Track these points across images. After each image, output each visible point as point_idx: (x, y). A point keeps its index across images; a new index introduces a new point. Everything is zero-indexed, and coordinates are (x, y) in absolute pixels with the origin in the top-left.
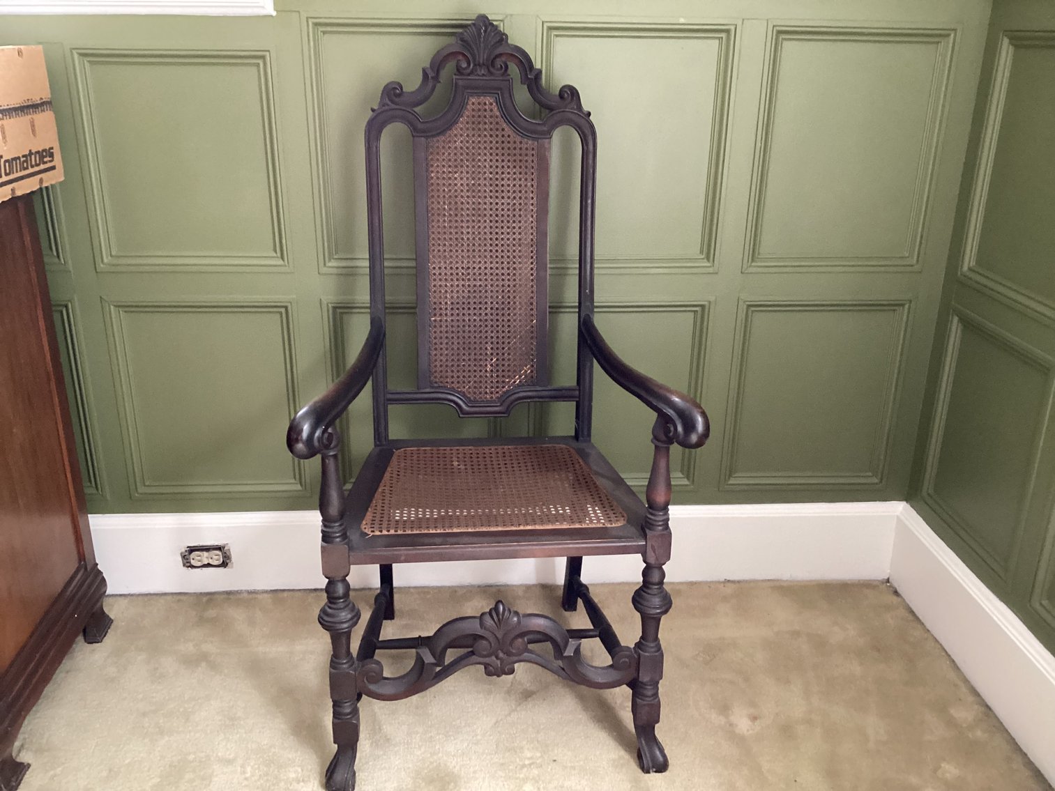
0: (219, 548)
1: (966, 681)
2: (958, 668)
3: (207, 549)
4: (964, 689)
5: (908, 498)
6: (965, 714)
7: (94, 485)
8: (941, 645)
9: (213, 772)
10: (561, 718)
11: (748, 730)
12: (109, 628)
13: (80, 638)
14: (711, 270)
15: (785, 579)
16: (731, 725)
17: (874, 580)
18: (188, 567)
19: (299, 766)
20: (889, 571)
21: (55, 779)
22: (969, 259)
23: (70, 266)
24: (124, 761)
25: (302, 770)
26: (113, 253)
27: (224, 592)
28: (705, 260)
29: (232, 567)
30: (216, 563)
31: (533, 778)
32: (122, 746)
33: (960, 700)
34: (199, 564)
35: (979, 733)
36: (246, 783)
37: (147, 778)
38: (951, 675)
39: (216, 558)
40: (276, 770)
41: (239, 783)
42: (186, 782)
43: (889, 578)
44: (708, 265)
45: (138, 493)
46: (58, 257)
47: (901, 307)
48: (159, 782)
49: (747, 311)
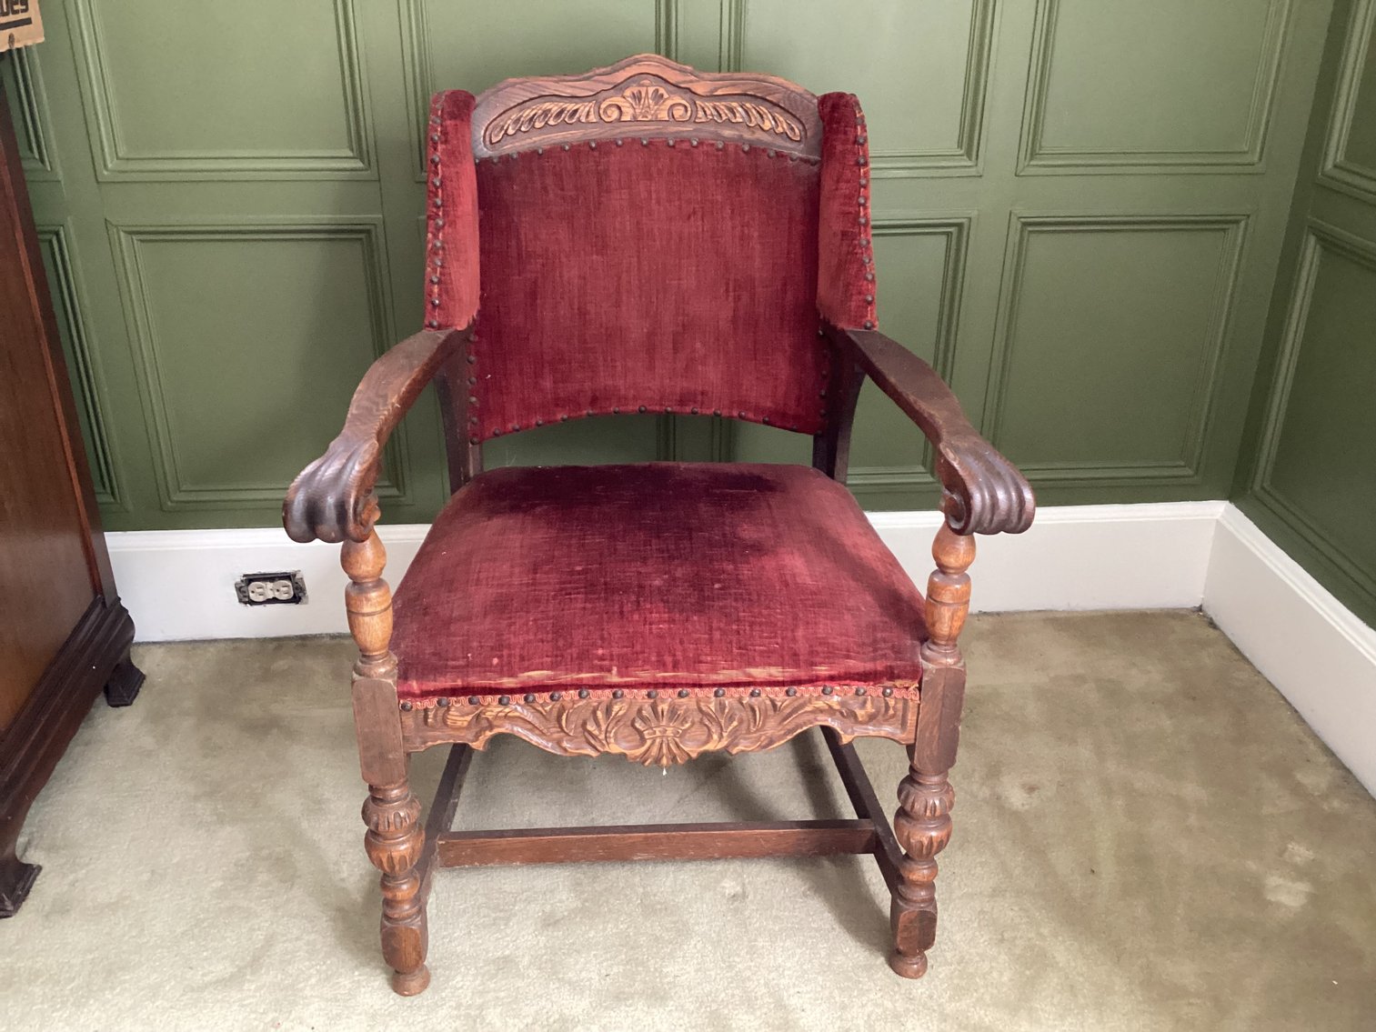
0: (288, 577)
1: (1315, 737)
2: (1303, 721)
3: (271, 578)
4: (1312, 747)
5: (1232, 496)
6: (1315, 779)
7: (109, 492)
8: (1277, 690)
11: (1023, 805)
12: (140, 686)
13: (101, 700)
14: (973, 171)
15: (1061, 610)
16: (999, 798)
17: (1183, 608)
18: (246, 603)
20: (1200, 598)
21: (76, 885)
22: (1335, 151)
23: (60, 175)
24: (171, 860)
26: (120, 155)
27: (297, 636)
28: (965, 157)
29: (306, 603)
30: (285, 597)
32: (166, 841)
33: (1308, 761)
34: (261, 599)
35: (1336, 804)
37: (205, 882)
38: (1295, 728)
39: (285, 590)
42: (260, 886)
43: (1201, 606)
44: (969, 164)
45: (172, 502)
46: (42, 161)
47: (1235, 226)
48: (222, 886)
49: (1022, 232)
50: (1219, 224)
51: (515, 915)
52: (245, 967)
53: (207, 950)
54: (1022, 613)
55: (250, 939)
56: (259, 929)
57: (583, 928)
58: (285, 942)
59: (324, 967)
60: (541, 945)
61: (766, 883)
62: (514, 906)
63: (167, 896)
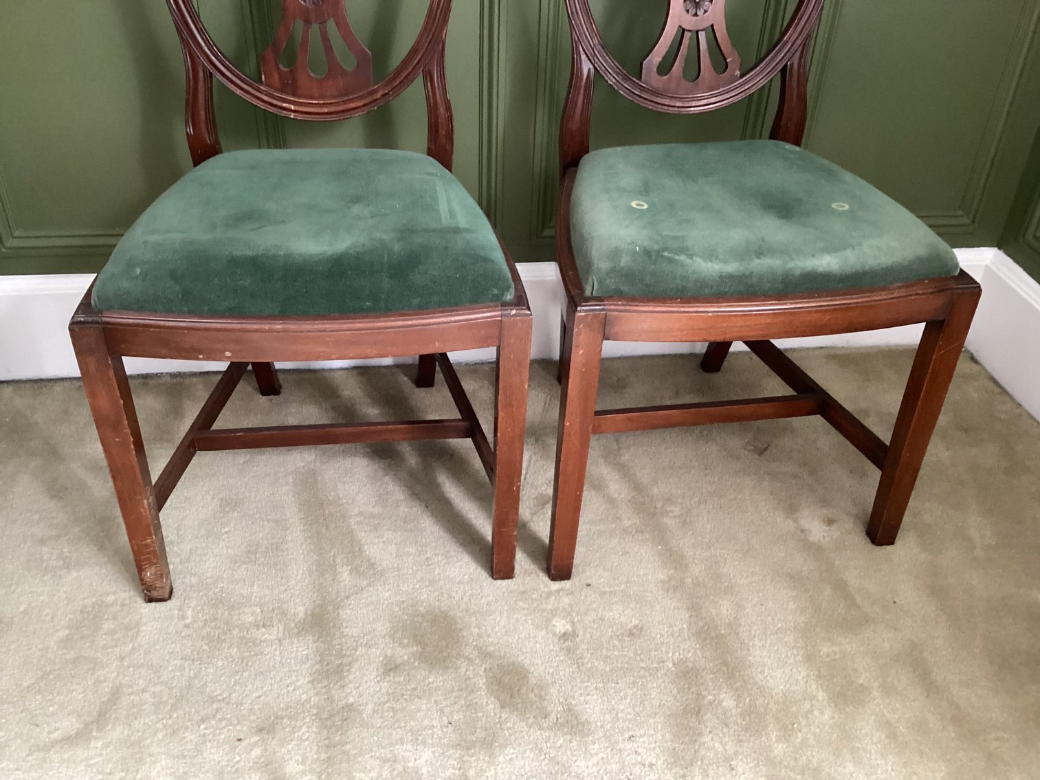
5: (1000, 244)
9: (141, 618)
10: (590, 529)
11: (824, 537)
15: (841, 345)
16: (803, 531)
19: (257, 605)
24: (18, 608)
25: (262, 612)
27: (138, 375)
31: (564, 609)
32: (13, 588)
36: (185, 632)
37: (51, 631)
40: (227, 613)
41: (177, 632)
42: (105, 634)
45: (4, 247)
48: (68, 635)
51: (357, 660)
52: (92, 722)
53: (52, 705)
54: (807, 349)
55: (96, 692)
56: (105, 681)
57: (423, 672)
58: (131, 694)
59: (170, 722)
60: (384, 691)
61: (594, 621)
62: (356, 650)
63: (13, 647)
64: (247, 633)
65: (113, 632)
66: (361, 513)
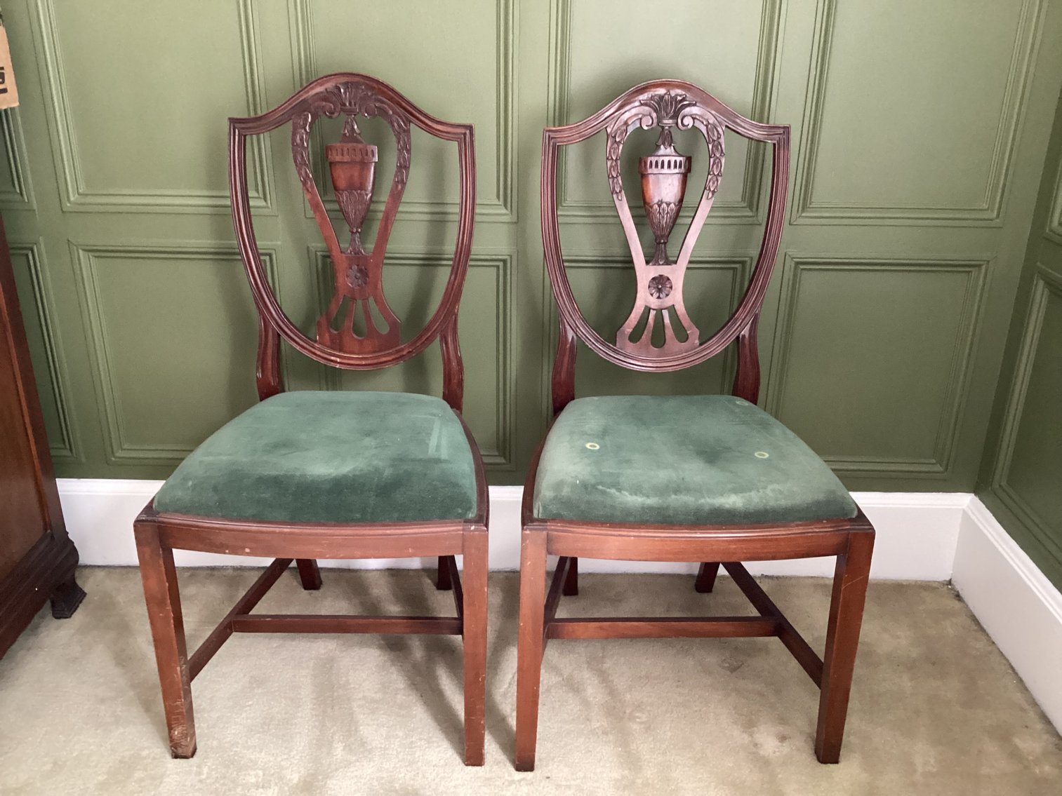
1: (1034, 704)
2: (1026, 689)
4: (1032, 714)
5: (976, 491)
6: (1031, 745)
7: (68, 446)
8: (1007, 660)
9: (165, 771)
10: (561, 727)
11: (774, 752)
12: (81, 602)
16: (756, 745)
17: (935, 582)
19: (261, 769)
20: (951, 572)
22: (1060, 212)
23: (35, 205)
24: (72, 754)
25: (264, 775)
26: (80, 191)
28: (748, 209)
32: (72, 736)
33: (1027, 727)
35: (1047, 768)
36: (199, 786)
37: (93, 775)
38: (1018, 697)
40: (235, 773)
41: (192, 785)
42: (135, 782)
43: (951, 580)
44: (750, 214)
45: (114, 457)
46: (21, 194)
47: (977, 268)
48: (106, 779)
49: (796, 268)
50: (966, 268)
54: (799, 578)
63: (61, 785)
64: (248, 791)
65: (142, 780)
66: (364, 698)
